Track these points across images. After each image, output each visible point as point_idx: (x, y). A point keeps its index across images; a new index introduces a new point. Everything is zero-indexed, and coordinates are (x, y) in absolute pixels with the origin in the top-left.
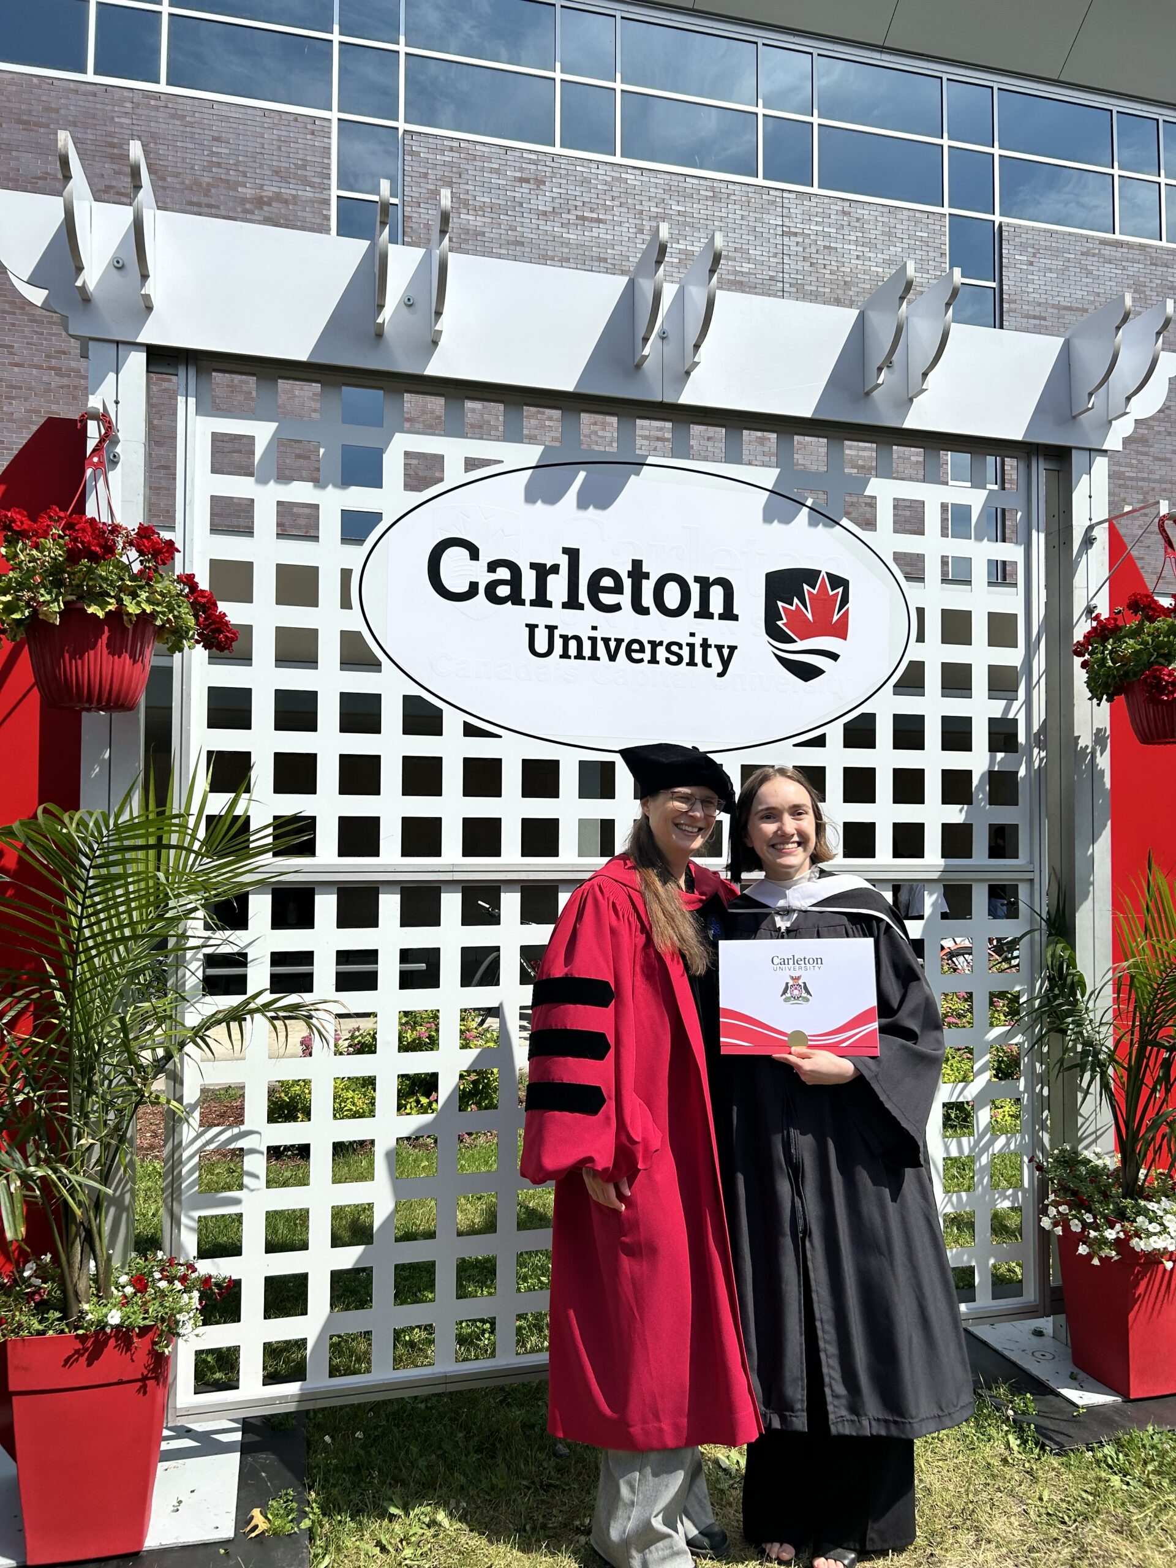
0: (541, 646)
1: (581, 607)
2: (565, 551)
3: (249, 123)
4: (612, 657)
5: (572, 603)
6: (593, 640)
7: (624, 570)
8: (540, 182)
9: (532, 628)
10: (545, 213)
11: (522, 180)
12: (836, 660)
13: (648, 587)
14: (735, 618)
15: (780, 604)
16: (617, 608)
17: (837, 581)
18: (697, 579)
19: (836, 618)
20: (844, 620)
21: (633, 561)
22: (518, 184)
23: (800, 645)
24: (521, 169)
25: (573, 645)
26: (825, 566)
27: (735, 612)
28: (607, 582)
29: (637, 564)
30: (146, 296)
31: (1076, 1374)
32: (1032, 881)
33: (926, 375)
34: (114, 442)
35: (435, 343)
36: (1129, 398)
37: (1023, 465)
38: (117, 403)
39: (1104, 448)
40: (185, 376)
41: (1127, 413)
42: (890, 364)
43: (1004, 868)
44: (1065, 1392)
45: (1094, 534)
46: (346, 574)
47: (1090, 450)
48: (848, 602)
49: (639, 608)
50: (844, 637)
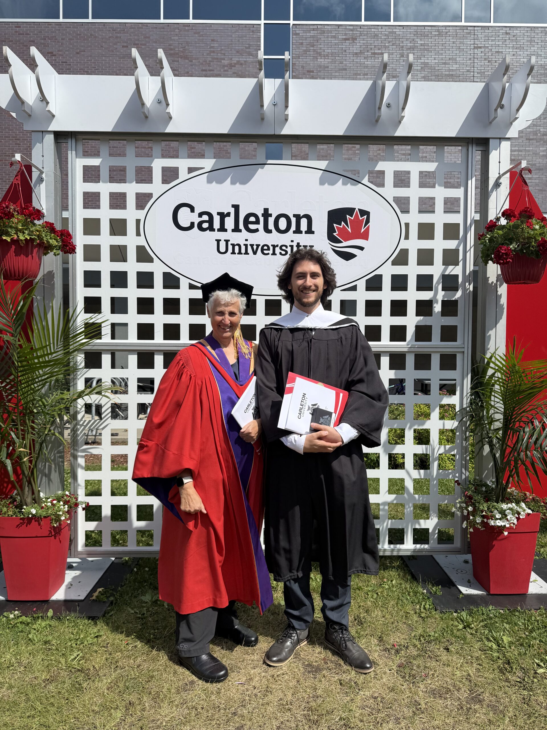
0: (223, 249)
1: (240, 231)
2: (233, 206)
3: (226, 31)
4: (255, 253)
5: (237, 229)
6: (246, 246)
7: (260, 213)
8: (354, 39)
9: (218, 241)
10: (356, 54)
11: (346, 39)
12: (362, 250)
13: (271, 220)
14: (313, 233)
15: (335, 225)
16: (257, 230)
17: (363, 213)
18: (294, 216)
19: (363, 230)
20: (367, 231)
21: (265, 209)
22: (344, 41)
23: (345, 244)
24: (346, 34)
25: (237, 248)
26: (358, 206)
27: (313, 230)
28: (252, 219)
29: (266, 210)
30: (49, 111)
31: (471, 581)
32: (463, 352)
33: (403, 109)
34: (42, 172)
35: (171, 118)
36: (518, 110)
37: (465, 150)
38: (43, 156)
39: (507, 136)
40: (71, 143)
41: (518, 118)
42: (388, 106)
43: (449, 347)
44: (460, 587)
45: (501, 181)
46: (138, 221)
47: (500, 138)
48: (369, 222)
49: (267, 230)
50: (367, 239)
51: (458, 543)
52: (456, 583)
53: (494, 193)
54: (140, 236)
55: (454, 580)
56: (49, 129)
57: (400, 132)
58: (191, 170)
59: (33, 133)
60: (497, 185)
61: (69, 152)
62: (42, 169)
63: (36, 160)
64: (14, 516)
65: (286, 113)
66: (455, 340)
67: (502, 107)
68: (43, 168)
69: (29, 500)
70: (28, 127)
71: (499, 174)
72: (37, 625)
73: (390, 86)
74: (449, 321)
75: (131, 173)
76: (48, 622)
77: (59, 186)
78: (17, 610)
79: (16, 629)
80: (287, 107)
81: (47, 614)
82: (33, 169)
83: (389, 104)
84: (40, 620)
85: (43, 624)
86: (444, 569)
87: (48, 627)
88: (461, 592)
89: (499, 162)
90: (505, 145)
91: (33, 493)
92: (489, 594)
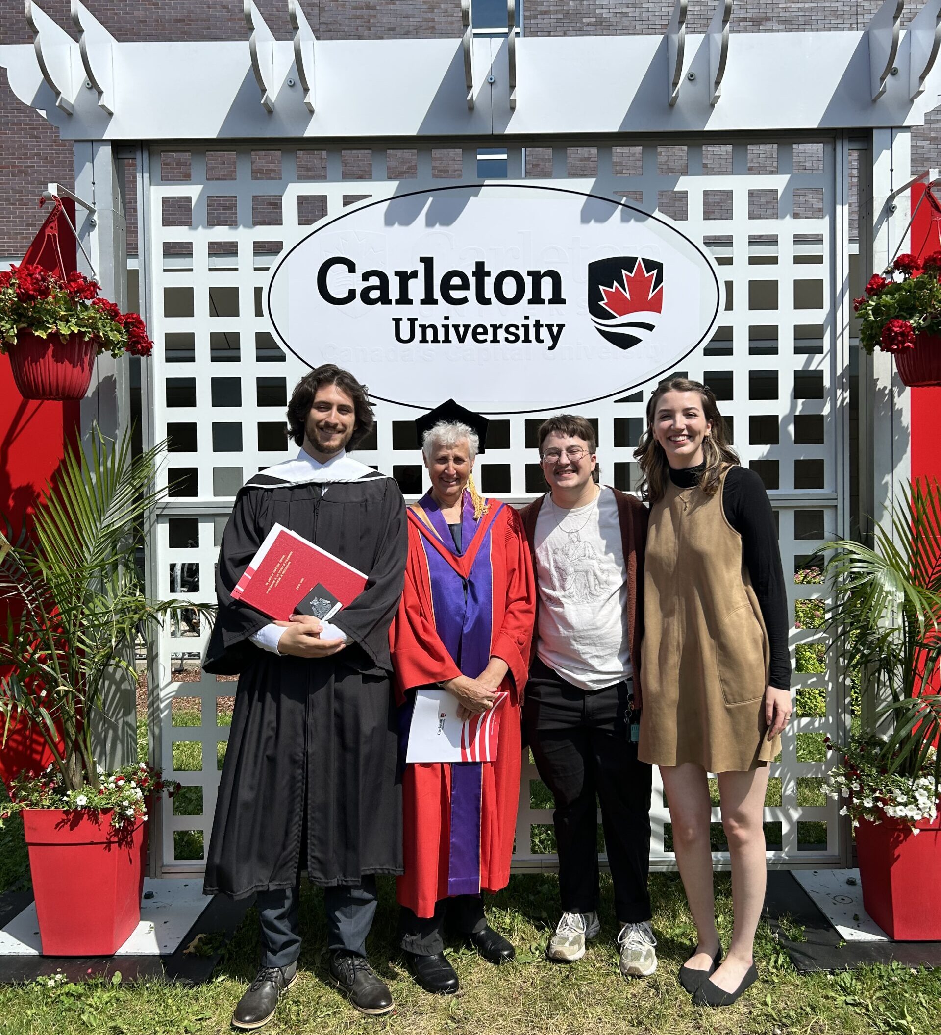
0: (405, 334)
1: (435, 302)
2: (422, 260)
4: (461, 340)
5: (429, 300)
6: (446, 327)
7: (469, 270)
9: (397, 321)
12: (651, 330)
13: (489, 283)
14: (563, 302)
15: (601, 287)
16: (464, 300)
17: (651, 265)
18: (530, 273)
19: (651, 296)
20: (659, 297)
21: (477, 263)
23: (620, 320)
25: (430, 333)
26: (640, 253)
27: (563, 297)
28: (456, 281)
29: (480, 265)
30: (103, 107)
31: (861, 917)
32: (836, 507)
33: (718, 83)
34: (92, 211)
35: (312, 112)
36: (922, 78)
37: (829, 148)
38: (94, 183)
39: (905, 124)
40: (141, 159)
41: (922, 92)
42: (691, 78)
43: (810, 496)
44: (840, 928)
45: (895, 203)
46: (258, 291)
47: (892, 128)
48: (662, 281)
49: (483, 300)
50: (659, 311)
51: (834, 847)
52: (832, 921)
53: (885, 224)
54: (262, 315)
55: (829, 916)
56: (104, 138)
57: (712, 125)
58: (348, 200)
59: (76, 144)
60: (889, 210)
61: (139, 176)
62: (92, 206)
63: (81, 191)
64: (53, 807)
65: (512, 98)
66: (821, 486)
67: (894, 72)
68: (94, 204)
69: (77, 779)
70: (67, 134)
71: (892, 190)
72: (95, 998)
73: (693, 43)
74: (809, 452)
75: (244, 208)
76: (113, 993)
77: (122, 233)
78: (60, 972)
79: (60, 1006)
80: (513, 87)
81: (111, 979)
82: (78, 206)
83: (692, 76)
84: (99, 990)
85: (106, 997)
86: (811, 895)
87: (113, 1001)
88: (842, 938)
89: (892, 170)
90: (903, 140)
91: (84, 767)
92: (892, 940)
